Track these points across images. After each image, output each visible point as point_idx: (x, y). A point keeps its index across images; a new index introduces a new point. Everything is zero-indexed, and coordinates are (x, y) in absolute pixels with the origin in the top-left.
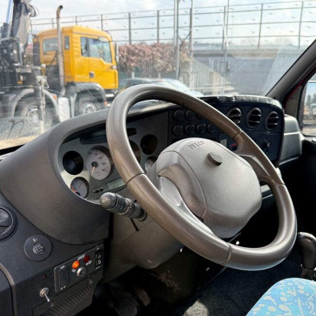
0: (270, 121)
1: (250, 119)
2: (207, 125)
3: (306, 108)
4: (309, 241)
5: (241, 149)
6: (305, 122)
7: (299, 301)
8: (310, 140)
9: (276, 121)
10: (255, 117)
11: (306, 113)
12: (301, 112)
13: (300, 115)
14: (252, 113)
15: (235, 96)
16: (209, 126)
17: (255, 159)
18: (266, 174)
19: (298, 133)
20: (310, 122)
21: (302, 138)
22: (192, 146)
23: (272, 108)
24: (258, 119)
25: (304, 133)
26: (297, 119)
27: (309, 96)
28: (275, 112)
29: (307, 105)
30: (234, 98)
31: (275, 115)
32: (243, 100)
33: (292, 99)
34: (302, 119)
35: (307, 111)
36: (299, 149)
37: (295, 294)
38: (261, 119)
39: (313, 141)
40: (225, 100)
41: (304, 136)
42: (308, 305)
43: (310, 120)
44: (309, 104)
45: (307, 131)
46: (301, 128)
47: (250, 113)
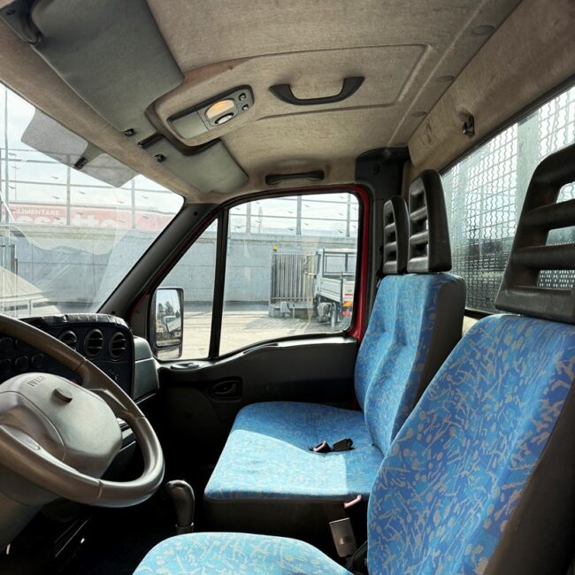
0: (115, 345)
1: (90, 345)
2: (30, 358)
3: (158, 323)
4: (181, 488)
5: (88, 382)
6: (159, 343)
7: (178, 558)
8: (168, 366)
9: (122, 344)
10: (95, 341)
11: (159, 330)
12: (151, 329)
13: (151, 334)
14: (91, 337)
15: (66, 316)
16: (33, 359)
17: (107, 392)
18: (122, 408)
19: (152, 358)
20: (166, 343)
21: (158, 366)
22: (32, 383)
23: (116, 328)
24: (99, 343)
25: (159, 358)
26: (148, 340)
27: (160, 305)
28: (120, 333)
29: (159, 318)
30: (65, 318)
31: (120, 337)
32: (77, 320)
33: (138, 312)
34: (155, 340)
35: (160, 327)
36: (155, 381)
37: (172, 553)
38: (103, 344)
39: (172, 367)
40: (53, 321)
41: (160, 362)
42: (188, 558)
43: (165, 339)
44: (161, 317)
45: (163, 355)
46: (155, 353)
47: (88, 337)
